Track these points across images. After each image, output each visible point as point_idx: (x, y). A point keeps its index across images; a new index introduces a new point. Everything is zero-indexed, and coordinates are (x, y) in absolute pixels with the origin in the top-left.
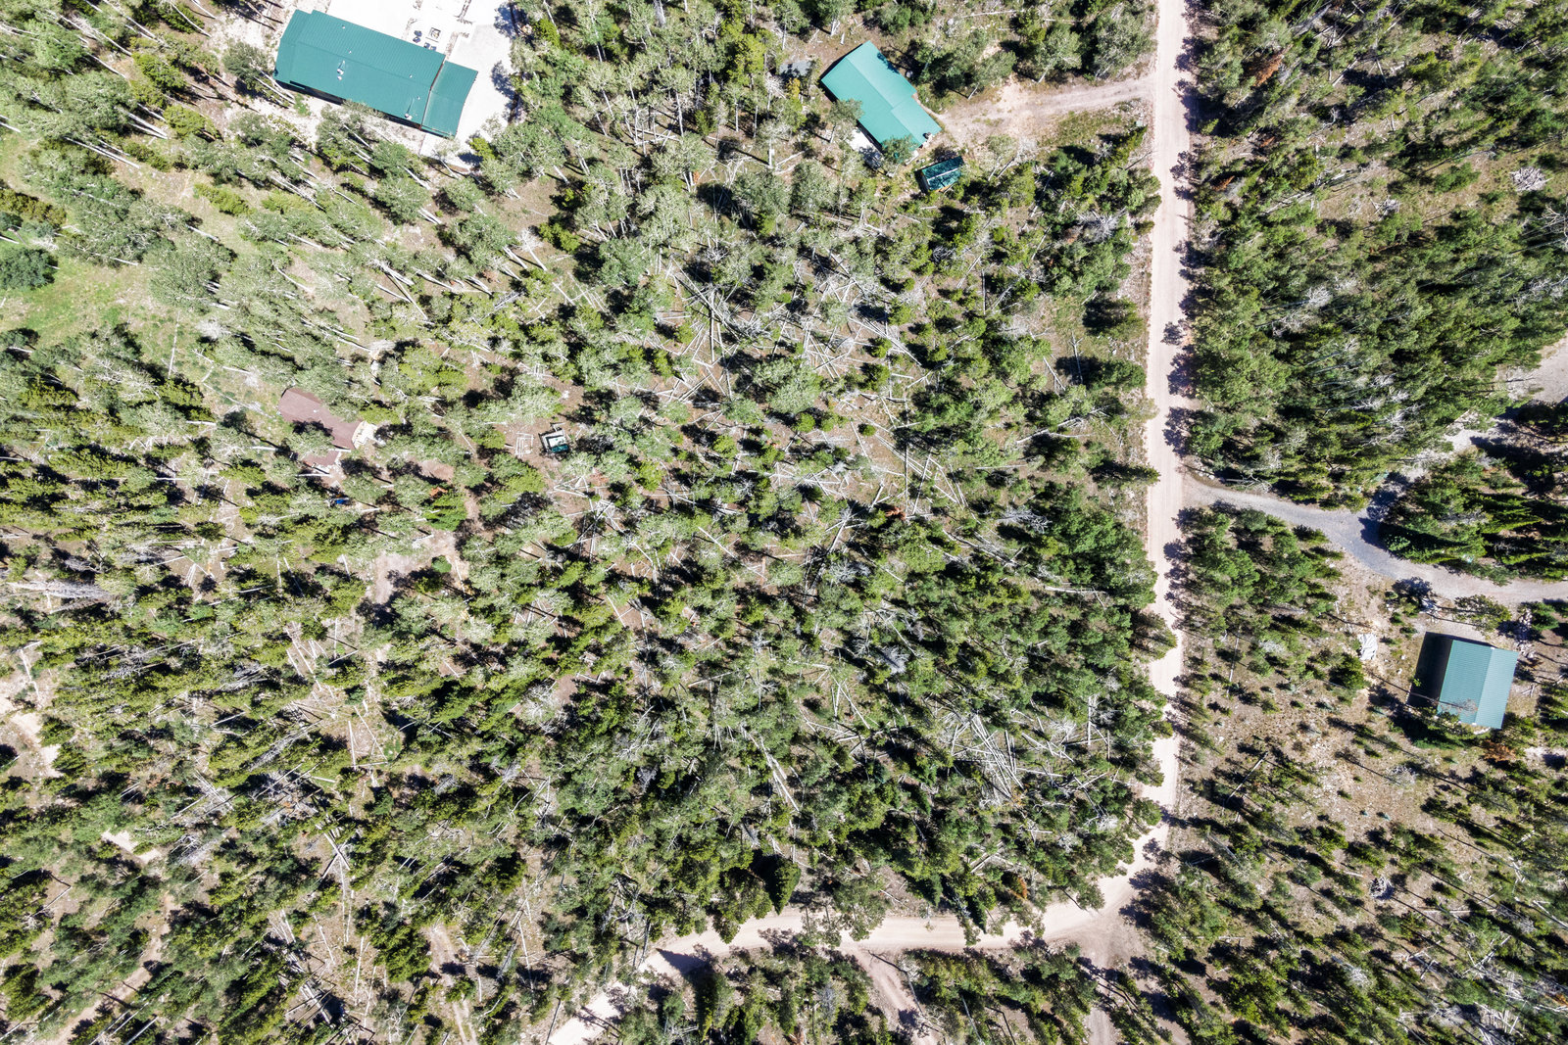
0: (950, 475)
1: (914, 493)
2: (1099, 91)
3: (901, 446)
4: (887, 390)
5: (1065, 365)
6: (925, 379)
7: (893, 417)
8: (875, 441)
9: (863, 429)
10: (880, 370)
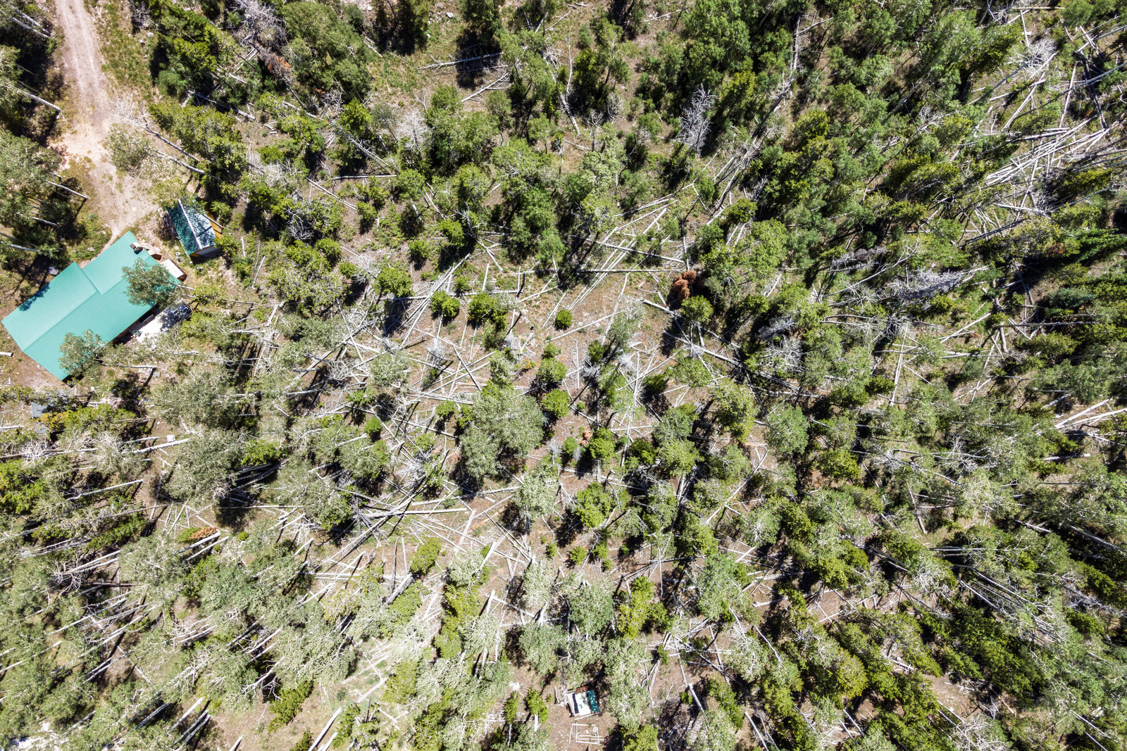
0: (627, 217)
1: (653, 260)
2: (70, 33)
3: (586, 278)
4: (506, 297)
5: (469, 76)
6: (490, 249)
7: (544, 288)
8: (579, 310)
9: (561, 325)
10: (478, 307)
